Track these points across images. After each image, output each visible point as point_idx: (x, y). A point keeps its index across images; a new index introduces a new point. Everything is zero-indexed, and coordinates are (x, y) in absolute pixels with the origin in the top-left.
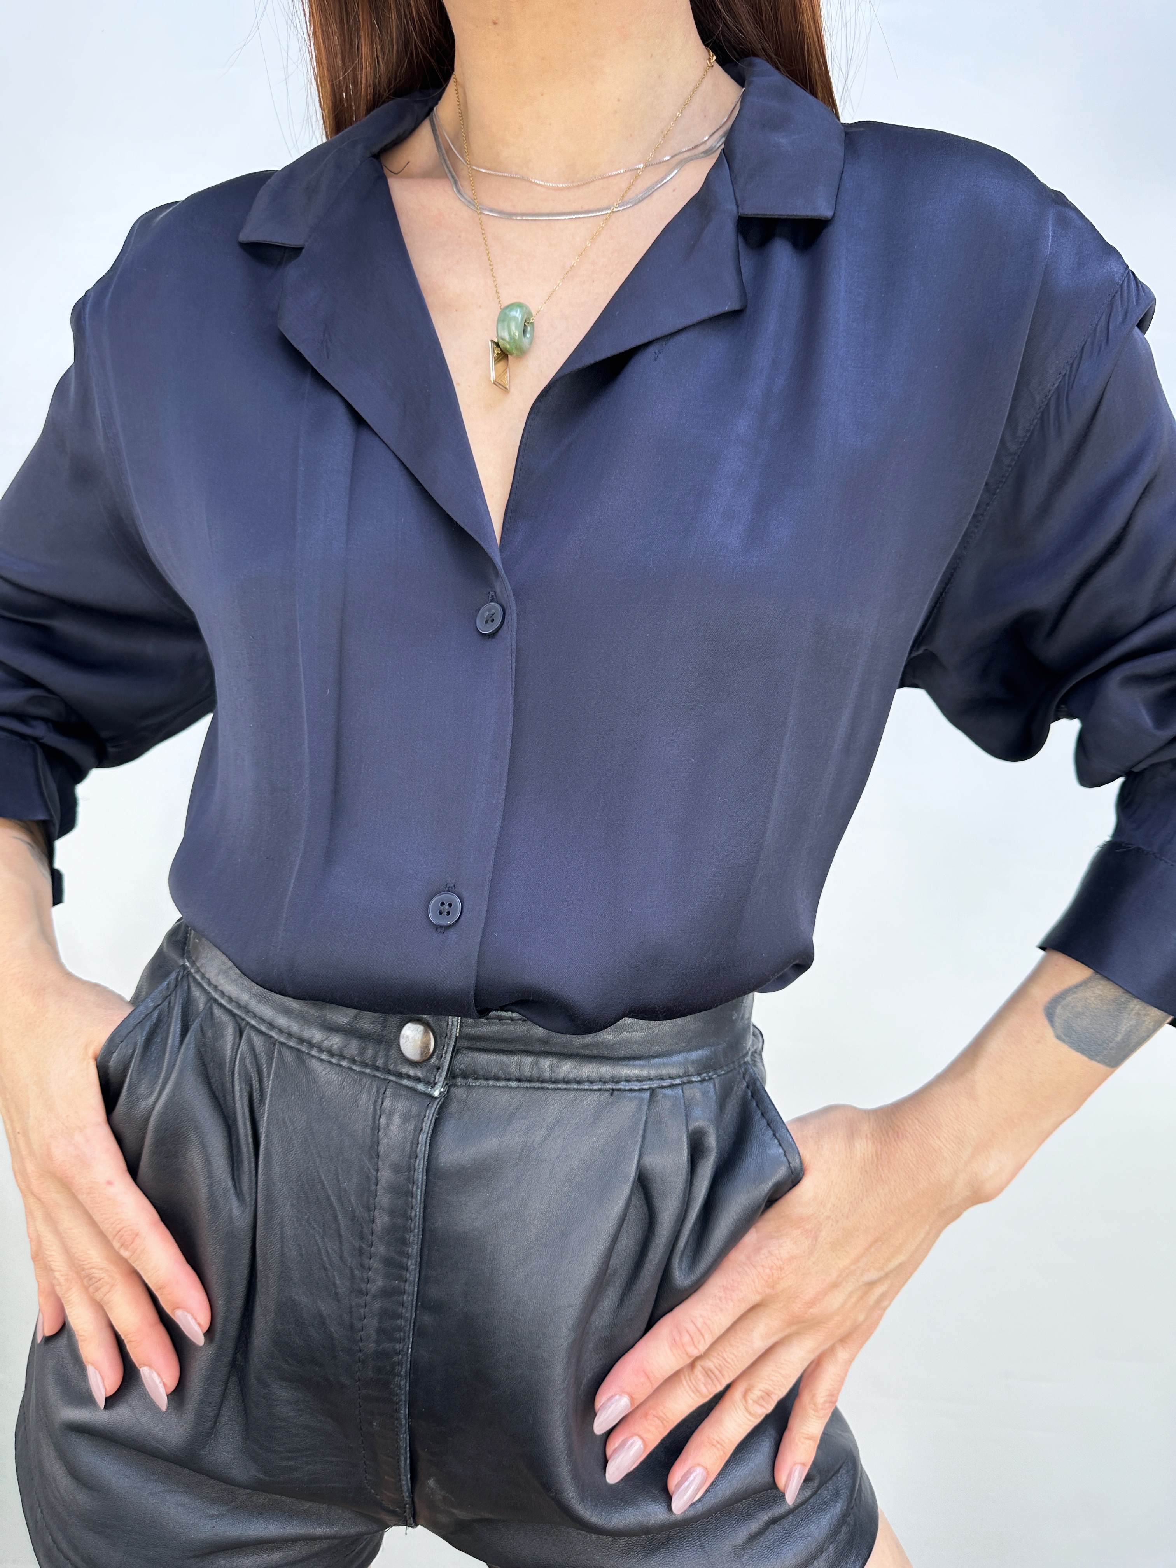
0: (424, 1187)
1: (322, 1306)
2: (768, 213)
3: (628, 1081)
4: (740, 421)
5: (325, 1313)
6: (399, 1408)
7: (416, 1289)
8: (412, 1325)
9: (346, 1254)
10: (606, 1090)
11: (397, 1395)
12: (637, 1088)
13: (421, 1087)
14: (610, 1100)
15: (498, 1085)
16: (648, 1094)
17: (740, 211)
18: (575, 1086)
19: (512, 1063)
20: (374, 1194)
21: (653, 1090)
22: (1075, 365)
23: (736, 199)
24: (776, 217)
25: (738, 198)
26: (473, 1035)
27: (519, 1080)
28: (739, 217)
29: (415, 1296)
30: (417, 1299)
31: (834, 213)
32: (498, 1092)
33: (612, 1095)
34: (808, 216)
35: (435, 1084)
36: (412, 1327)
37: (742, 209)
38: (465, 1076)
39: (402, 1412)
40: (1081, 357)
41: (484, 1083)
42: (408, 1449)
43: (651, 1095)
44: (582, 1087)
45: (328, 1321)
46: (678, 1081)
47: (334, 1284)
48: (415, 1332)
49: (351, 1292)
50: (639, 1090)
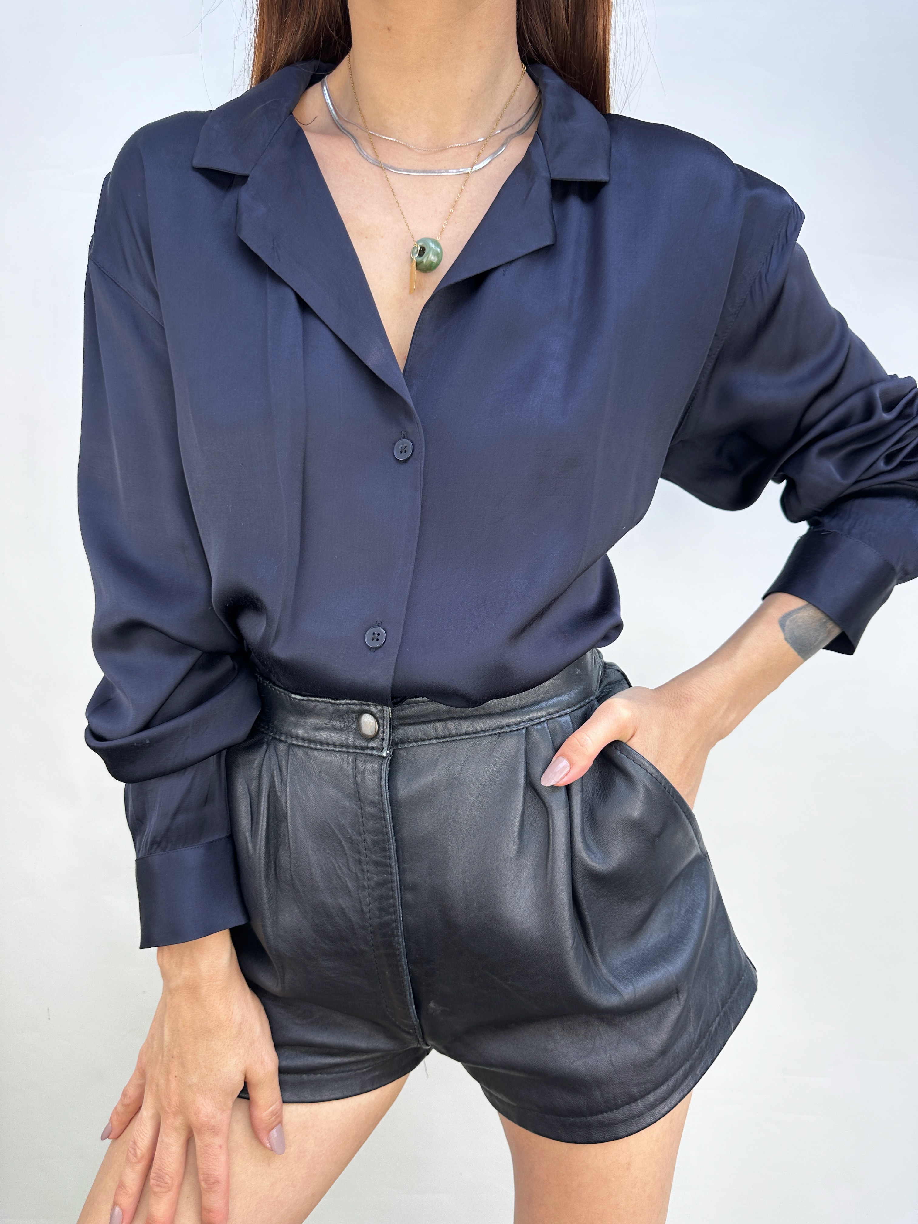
0: (390, 813)
1: (341, 902)
2: (569, 178)
3: (508, 726)
5: (344, 906)
6: (401, 958)
7: (398, 878)
8: (400, 901)
9: (351, 865)
10: (495, 734)
11: (398, 950)
12: (515, 729)
13: (375, 752)
14: (499, 740)
15: (424, 744)
16: (525, 731)
17: (552, 176)
18: (474, 736)
19: (430, 729)
20: (362, 824)
21: (527, 728)
23: (548, 167)
24: (574, 180)
25: (550, 167)
26: (401, 716)
27: (437, 738)
28: (551, 180)
29: (398, 882)
30: (400, 885)
31: (608, 178)
32: (425, 748)
33: (499, 736)
34: (594, 180)
35: (383, 749)
36: (400, 903)
37: (553, 174)
38: (403, 742)
39: (403, 960)
41: (415, 744)
42: (411, 987)
44: (478, 735)
45: (347, 911)
46: (543, 719)
47: (347, 886)
48: (403, 906)
49: (359, 889)
50: (517, 730)
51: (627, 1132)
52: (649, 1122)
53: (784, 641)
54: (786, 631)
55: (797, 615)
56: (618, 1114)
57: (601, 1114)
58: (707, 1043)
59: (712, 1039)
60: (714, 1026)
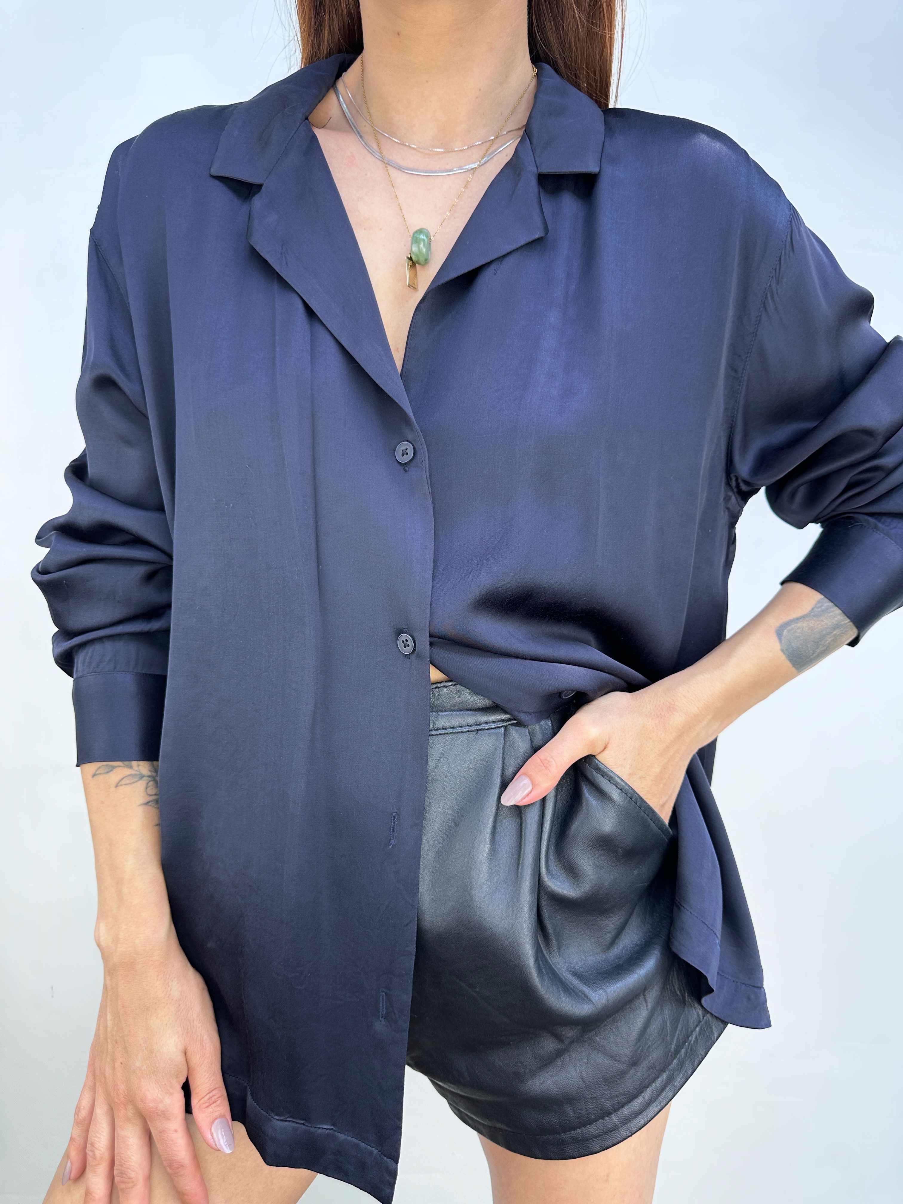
2: (557, 171)
3: (486, 723)
4: (551, 314)
10: (473, 731)
12: (493, 727)
14: (476, 736)
16: (503, 730)
17: (539, 171)
18: (451, 731)
21: (506, 727)
22: (778, 270)
23: (536, 163)
24: (562, 173)
25: (537, 162)
28: (539, 174)
31: (600, 169)
33: (477, 733)
34: (583, 172)
37: (540, 169)
40: (780, 263)
43: (505, 730)
44: (455, 730)
50: (495, 728)
51: (602, 1147)
52: (625, 1135)
53: (780, 652)
54: (783, 642)
55: (796, 625)
56: (592, 1129)
57: (574, 1130)
58: (686, 1053)
59: (691, 1049)
60: (694, 1036)
